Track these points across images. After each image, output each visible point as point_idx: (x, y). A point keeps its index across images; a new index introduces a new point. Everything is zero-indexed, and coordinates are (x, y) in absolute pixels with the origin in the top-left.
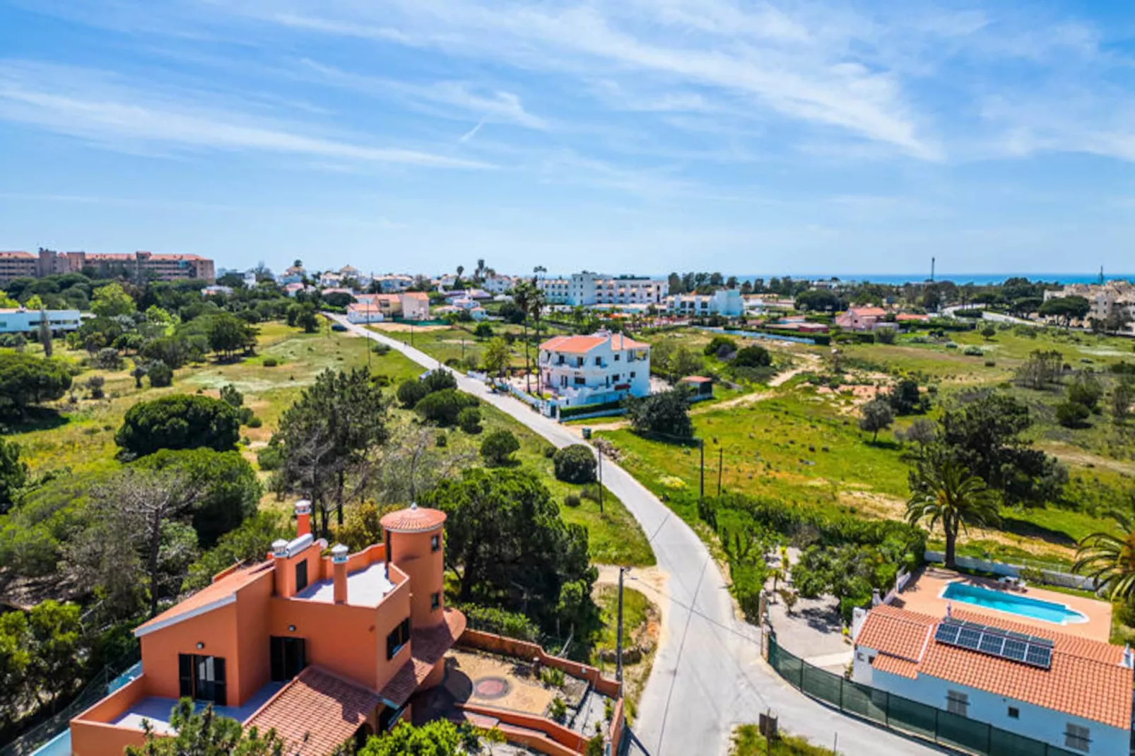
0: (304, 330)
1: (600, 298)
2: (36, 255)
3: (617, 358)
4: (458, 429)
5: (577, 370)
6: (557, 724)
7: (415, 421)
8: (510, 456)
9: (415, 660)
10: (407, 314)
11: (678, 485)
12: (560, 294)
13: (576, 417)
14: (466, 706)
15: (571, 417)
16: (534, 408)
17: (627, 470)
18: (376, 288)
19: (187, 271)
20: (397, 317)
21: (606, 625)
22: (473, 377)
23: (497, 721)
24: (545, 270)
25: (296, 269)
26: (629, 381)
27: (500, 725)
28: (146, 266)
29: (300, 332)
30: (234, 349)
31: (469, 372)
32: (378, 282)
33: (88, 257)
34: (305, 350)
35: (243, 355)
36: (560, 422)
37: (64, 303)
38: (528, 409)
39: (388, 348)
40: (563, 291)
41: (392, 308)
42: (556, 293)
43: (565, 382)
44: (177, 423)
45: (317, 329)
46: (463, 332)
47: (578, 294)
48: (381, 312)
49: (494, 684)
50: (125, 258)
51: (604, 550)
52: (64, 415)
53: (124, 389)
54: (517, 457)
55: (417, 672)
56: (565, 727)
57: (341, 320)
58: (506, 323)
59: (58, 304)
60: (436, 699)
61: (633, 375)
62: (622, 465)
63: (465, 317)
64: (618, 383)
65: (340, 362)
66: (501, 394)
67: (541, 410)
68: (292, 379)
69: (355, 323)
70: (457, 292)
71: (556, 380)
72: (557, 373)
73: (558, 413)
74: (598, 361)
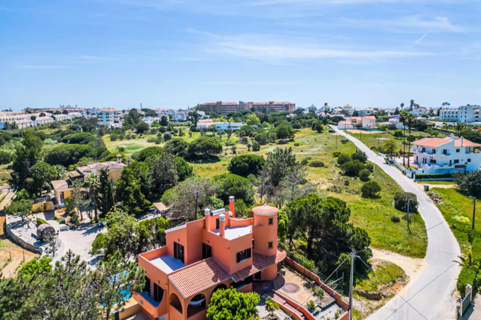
0: (317, 132)
1: (477, 119)
2: (238, 103)
3: (458, 151)
4: (358, 178)
5: (431, 156)
6: (309, 312)
7: (340, 173)
8: (376, 194)
9: (253, 266)
10: (364, 125)
11: (464, 221)
12: (453, 117)
13: (425, 179)
14: (276, 292)
15: (423, 179)
16: (404, 173)
17: (440, 210)
18: (356, 114)
19: (285, 108)
20: (359, 127)
21: (369, 278)
22: (380, 156)
23: (285, 302)
24: (449, 104)
25: (325, 107)
26: (466, 163)
27: (287, 304)
28: (272, 107)
29: (315, 133)
30: (286, 138)
31: (379, 153)
32: (357, 111)
33: (254, 104)
34: (314, 140)
35: (289, 141)
36: (415, 181)
37: (240, 120)
38: (401, 173)
39: (347, 141)
40: (455, 115)
41: (357, 123)
42: (451, 116)
43: (425, 161)
44: (245, 164)
45: (322, 131)
46: (389, 134)
47: (463, 116)
48: (352, 124)
49: (293, 287)
50: (264, 104)
51: (395, 245)
52: (220, 158)
53: (243, 151)
54: (380, 195)
55: (251, 271)
56: (312, 315)
57: (334, 128)
58: (415, 131)
59: (238, 120)
60: (267, 285)
61: (469, 160)
62: (439, 207)
63: (393, 127)
64: (457, 164)
65: (325, 146)
66: (390, 165)
67: (407, 174)
68: (302, 151)
69: (340, 129)
70: (395, 116)
71: (420, 160)
72: (422, 156)
73: (414, 176)
74: (445, 152)
